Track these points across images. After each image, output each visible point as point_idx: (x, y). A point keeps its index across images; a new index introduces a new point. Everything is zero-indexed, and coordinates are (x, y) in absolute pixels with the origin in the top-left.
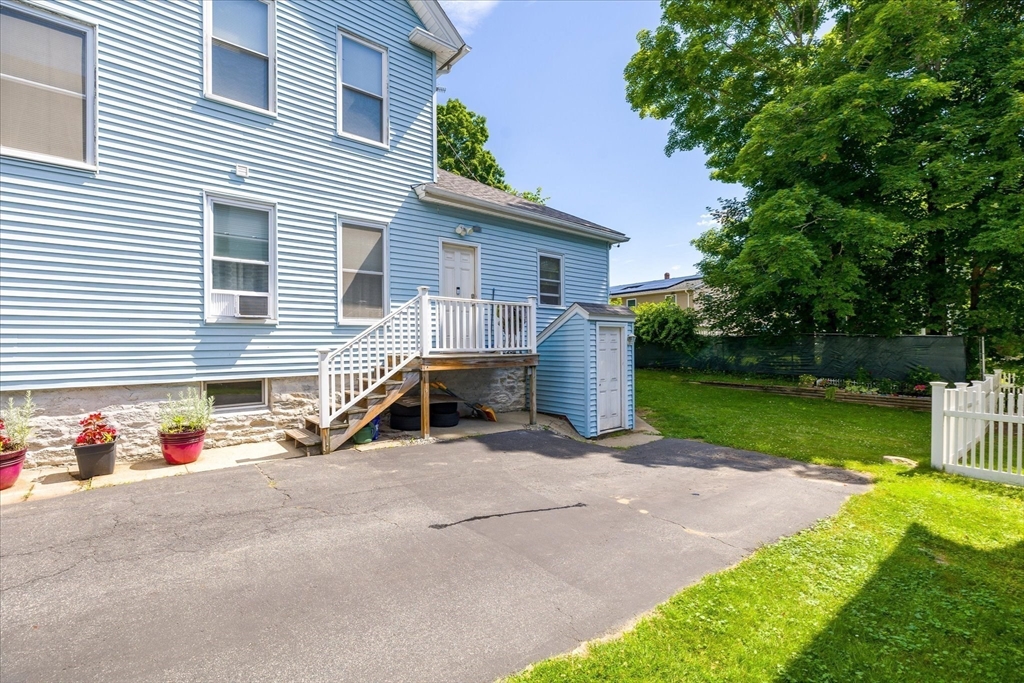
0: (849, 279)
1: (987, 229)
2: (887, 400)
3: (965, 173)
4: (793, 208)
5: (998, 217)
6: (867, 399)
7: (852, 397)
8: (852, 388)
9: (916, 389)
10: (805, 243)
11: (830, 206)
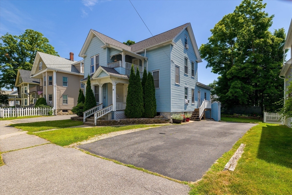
0: (246, 97)
1: (266, 90)
2: (249, 118)
3: (263, 81)
4: (239, 85)
5: (268, 88)
6: (246, 117)
7: (243, 117)
8: (243, 116)
9: (254, 115)
10: (240, 91)
11: (244, 85)
